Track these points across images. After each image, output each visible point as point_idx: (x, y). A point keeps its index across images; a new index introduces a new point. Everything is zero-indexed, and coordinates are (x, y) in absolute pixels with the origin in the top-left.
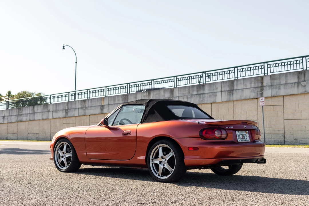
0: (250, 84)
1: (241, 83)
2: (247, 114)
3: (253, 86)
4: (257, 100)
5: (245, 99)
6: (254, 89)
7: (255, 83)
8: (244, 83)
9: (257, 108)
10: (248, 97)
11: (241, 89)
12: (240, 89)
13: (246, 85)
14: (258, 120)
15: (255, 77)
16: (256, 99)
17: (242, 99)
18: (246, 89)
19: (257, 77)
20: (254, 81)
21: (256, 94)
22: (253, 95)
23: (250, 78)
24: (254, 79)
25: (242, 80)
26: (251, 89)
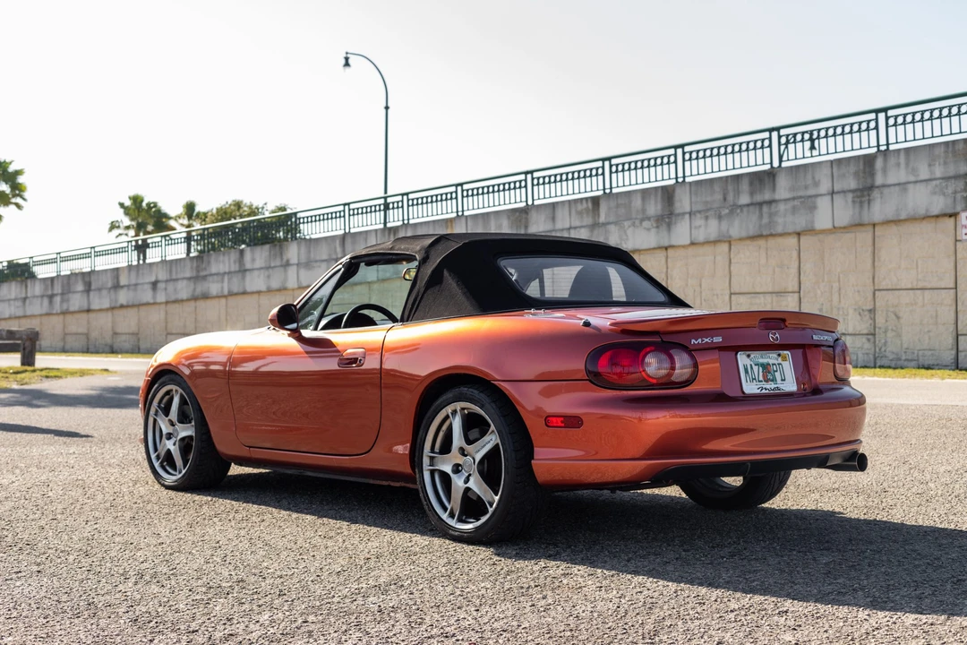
0: (930, 165)
1: (898, 165)
2: (917, 268)
3: (939, 171)
4: (952, 219)
5: (913, 219)
6: (944, 184)
7: (945, 163)
8: (907, 164)
9: (953, 248)
10: (922, 212)
11: (899, 184)
12: (895, 185)
13: (914, 171)
14: (956, 288)
15: (946, 143)
16: (950, 216)
17: (902, 218)
18: (916, 182)
19: (954, 142)
20: (942, 154)
21: (950, 201)
22: (939, 204)
23: (930, 145)
24: (942, 149)
25: (902, 155)
26: (934, 183)
